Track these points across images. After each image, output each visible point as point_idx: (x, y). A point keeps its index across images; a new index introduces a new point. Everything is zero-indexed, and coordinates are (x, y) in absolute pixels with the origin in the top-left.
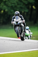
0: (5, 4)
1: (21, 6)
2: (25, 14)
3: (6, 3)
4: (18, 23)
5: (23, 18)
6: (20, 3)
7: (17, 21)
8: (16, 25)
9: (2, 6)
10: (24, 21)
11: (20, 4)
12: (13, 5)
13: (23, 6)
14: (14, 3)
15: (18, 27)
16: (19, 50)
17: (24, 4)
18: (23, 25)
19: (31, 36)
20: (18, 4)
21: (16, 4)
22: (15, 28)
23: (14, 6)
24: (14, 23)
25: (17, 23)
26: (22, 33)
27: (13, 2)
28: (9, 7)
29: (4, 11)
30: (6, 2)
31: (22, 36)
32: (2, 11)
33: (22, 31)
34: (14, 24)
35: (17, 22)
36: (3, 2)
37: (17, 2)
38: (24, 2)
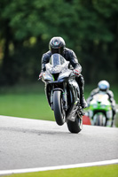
0: (42, 19)
1: (92, 23)
2: (105, 48)
3: (46, 14)
4: (61, 76)
5: (76, 61)
6: (87, 14)
7: (57, 69)
8: (53, 84)
9: (34, 23)
11: (89, 18)
12: (66, 20)
13: (98, 25)
14: (69, 16)
15: (59, 92)
16: (85, 162)
17: (101, 16)
18: (74, 84)
19: (114, 113)
20: (82, 18)
21: (76, 19)
24: (45, 78)
26: (74, 111)
27: (66, 12)
28: (53, 25)
29: (39, 38)
30: (43, 9)
31: (73, 118)
32: (33, 40)
33: (71, 104)
34: (46, 80)
35: (56, 75)
36: (35, 12)
37: (79, 12)
38: (101, 10)
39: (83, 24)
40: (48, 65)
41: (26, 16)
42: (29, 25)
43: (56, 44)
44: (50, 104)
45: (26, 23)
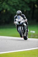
3: (8, 2)
8: (19, 25)
9: (4, 5)
10: (26, 20)
11: (22, 3)
15: (21, 27)
20: (20, 3)
21: (18, 3)
22: (17, 28)
23: (16, 5)
24: (16, 23)
25: (19, 23)
26: (25, 33)
28: (11, 6)
29: (6, 10)
31: (25, 35)
36: (5, 2)
39: (21, 5)
40: (17, 19)
41: (2, 3)
42: (3, 6)
43: (19, 13)
44: (18, 31)
45: (2, 5)
